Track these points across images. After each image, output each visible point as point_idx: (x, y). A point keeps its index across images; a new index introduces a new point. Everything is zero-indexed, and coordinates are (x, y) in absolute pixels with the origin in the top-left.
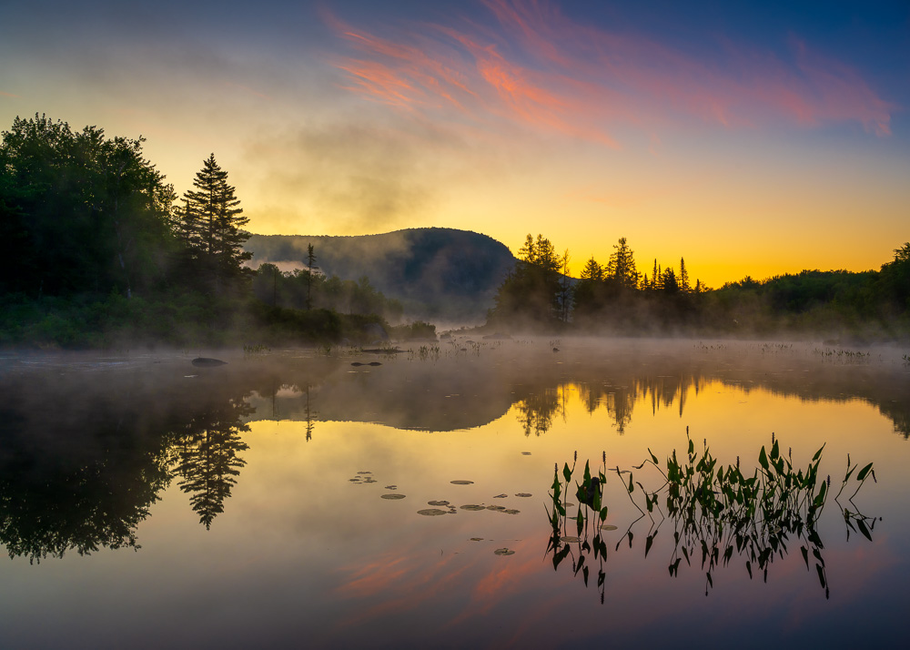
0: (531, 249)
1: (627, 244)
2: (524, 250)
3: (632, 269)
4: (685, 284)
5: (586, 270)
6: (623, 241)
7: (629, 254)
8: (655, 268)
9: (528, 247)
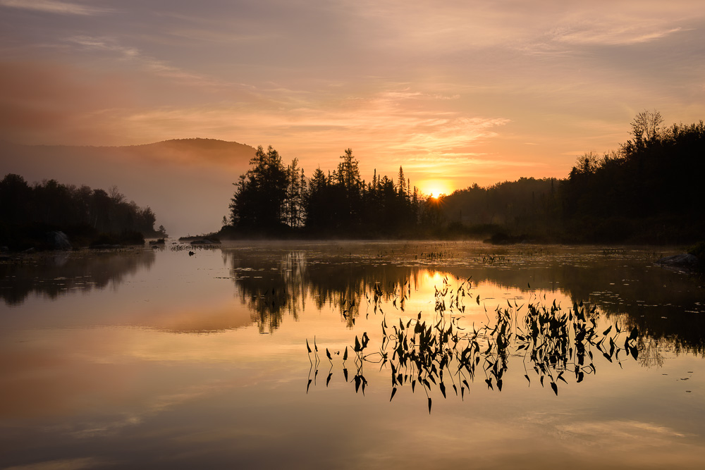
0: (261, 160)
1: (352, 155)
2: (255, 159)
3: (356, 177)
4: (401, 190)
5: (314, 178)
6: (349, 152)
7: (354, 164)
8: (375, 176)
9: (259, 157)
